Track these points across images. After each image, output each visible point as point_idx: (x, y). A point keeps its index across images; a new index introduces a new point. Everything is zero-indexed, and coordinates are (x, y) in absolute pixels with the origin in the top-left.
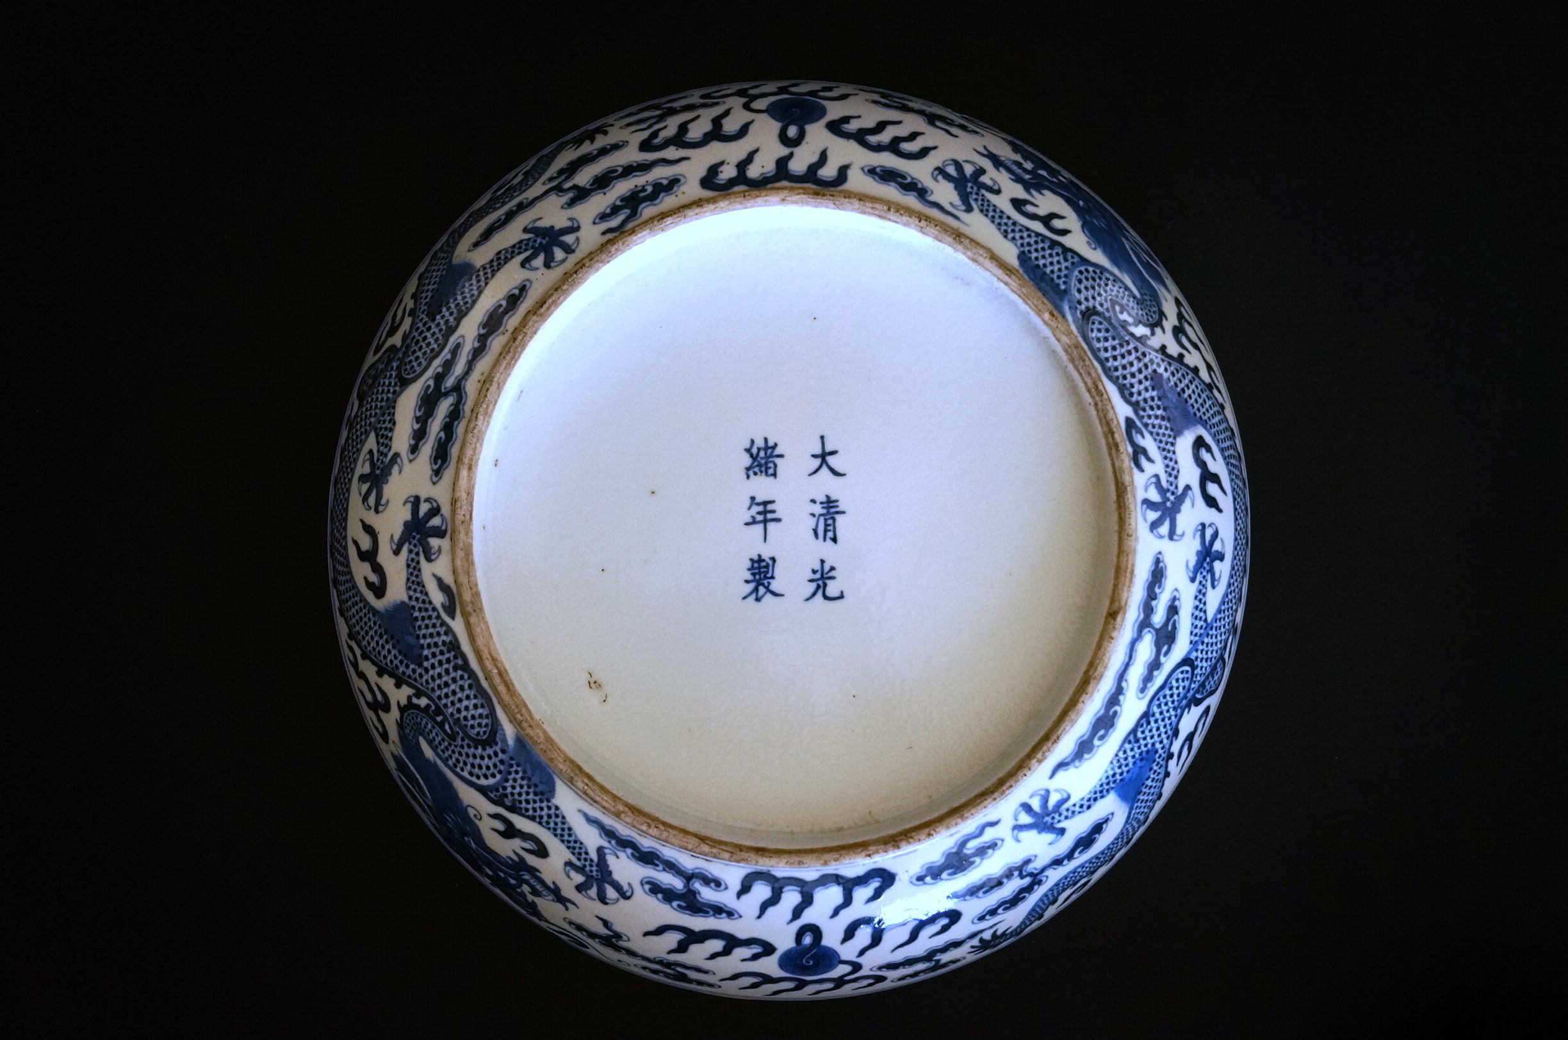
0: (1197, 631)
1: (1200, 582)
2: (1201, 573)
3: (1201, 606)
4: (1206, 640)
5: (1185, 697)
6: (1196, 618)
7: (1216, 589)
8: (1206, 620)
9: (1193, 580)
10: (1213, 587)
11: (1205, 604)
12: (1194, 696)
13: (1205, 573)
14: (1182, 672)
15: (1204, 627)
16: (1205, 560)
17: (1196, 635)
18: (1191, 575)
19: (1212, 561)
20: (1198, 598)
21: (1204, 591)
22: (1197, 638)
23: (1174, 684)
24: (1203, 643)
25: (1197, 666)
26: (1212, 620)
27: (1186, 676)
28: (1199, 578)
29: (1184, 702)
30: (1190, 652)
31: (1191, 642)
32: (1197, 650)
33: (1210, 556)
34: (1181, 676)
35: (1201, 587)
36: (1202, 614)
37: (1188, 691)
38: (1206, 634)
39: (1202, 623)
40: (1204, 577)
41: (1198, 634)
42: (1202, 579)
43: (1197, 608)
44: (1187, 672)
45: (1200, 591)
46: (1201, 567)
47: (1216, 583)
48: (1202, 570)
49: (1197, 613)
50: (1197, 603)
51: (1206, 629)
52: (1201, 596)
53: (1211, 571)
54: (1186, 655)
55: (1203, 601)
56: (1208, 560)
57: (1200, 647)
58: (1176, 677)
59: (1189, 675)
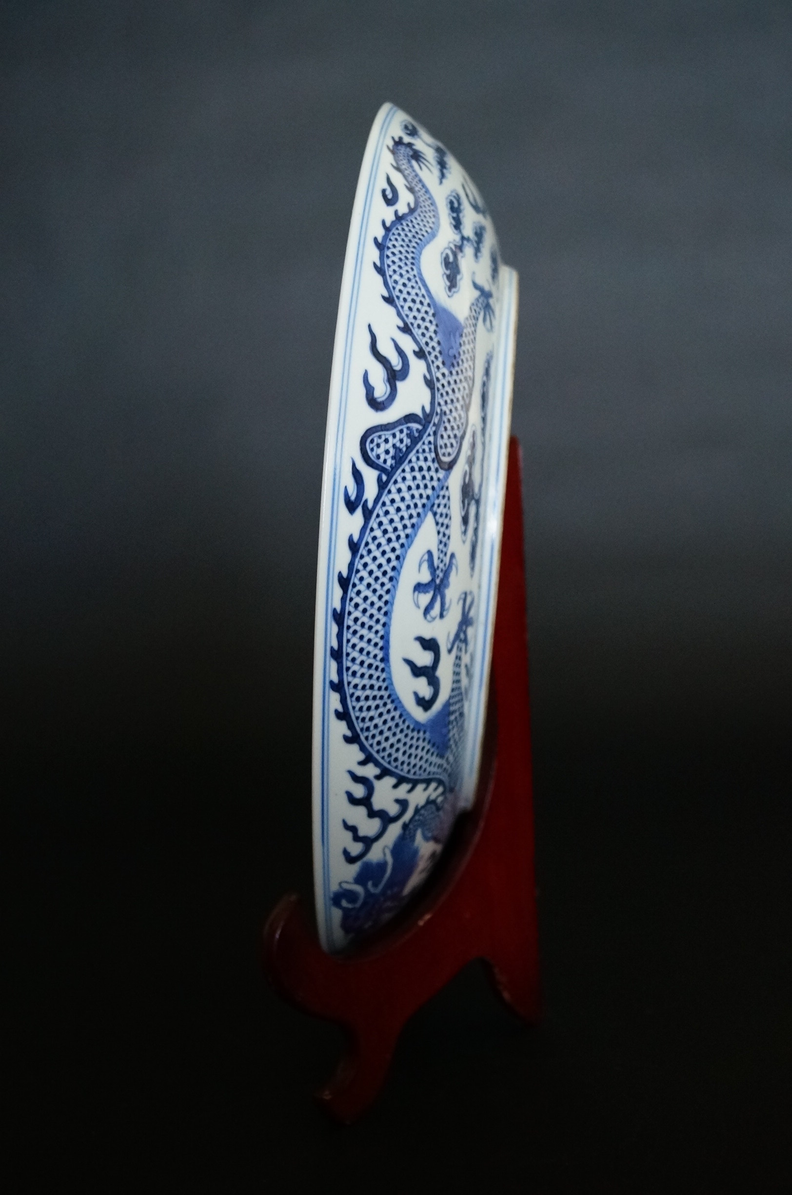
0: (443, 502)
1: (446, 554)
2: (445, 565)
3: (442, 530)
4: (429, 492)
5: (437, 426)
6: (447, 516)
7: (425, 550)
8: (435, 514)
9: (453, 556)
10: (430, 553)
11: (439, 533)
12: (425, 428)
13: (441, 566)
14: (449, 454)
15: (436, 506)
16: (442, 581)
17: (444, 497)
18: (454, 561)
19: (433, 580)
20: (447, 537)
21: (441, 547)
22: (442, 493)
23: (453, 441)
24: (433, 488)
25: (433, 461)
26: (426, 515)
27: (444, 450)
28: (447, 560)
29: (436, 419)
30: (446, 477)
31: (447, 488)
32: (439, 479)
33: (436, 586)
34: (449, 450)
35: (444, 550)
36: (440, 520)
37: (435, 433)
38: (432, 498)
39: (439, 511)
40: (442, 561)
41: (441, 498)
42: (444, 559)
43: (447, 527)
44: (444, 455)
45: (445, 545)
46: (446, 571)
47: (426, 557)
48: (444, 569)
49: (446, 521)
50: (447, 532)
51: (433, 505)
52: (444, 540)
53: (433, 569)
54: (450, 473)
55: (441, 535)
56: (438, 581)
57: (435, 483)
58: (454, 449)
59: (440, 452)
